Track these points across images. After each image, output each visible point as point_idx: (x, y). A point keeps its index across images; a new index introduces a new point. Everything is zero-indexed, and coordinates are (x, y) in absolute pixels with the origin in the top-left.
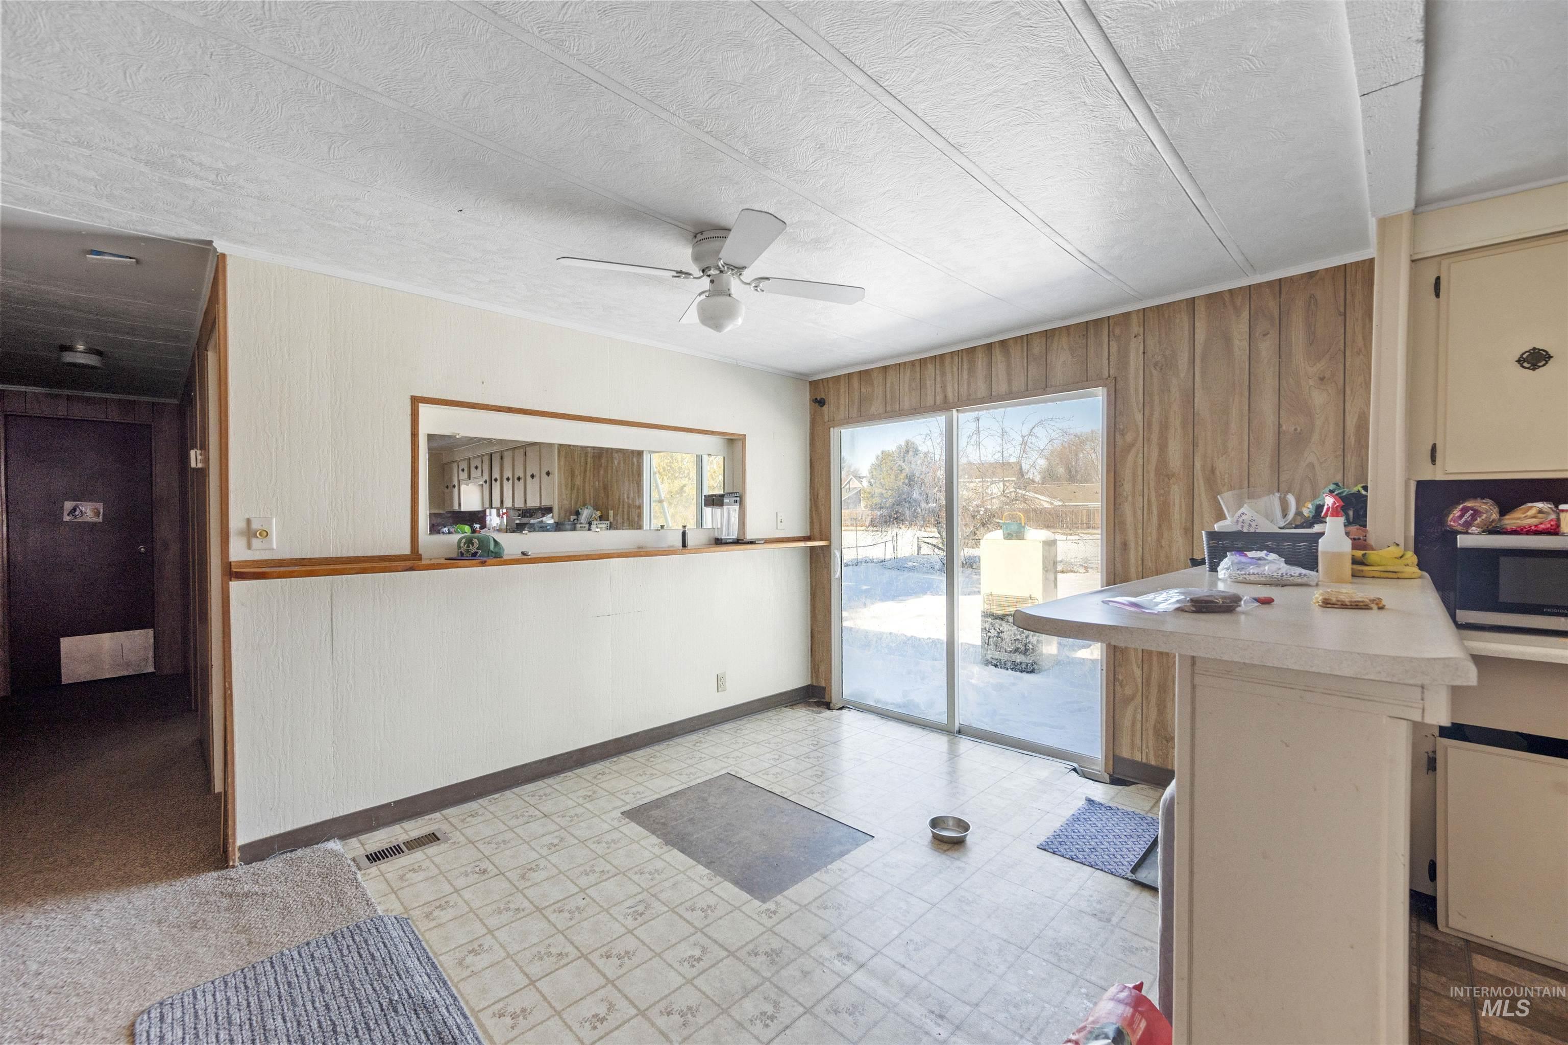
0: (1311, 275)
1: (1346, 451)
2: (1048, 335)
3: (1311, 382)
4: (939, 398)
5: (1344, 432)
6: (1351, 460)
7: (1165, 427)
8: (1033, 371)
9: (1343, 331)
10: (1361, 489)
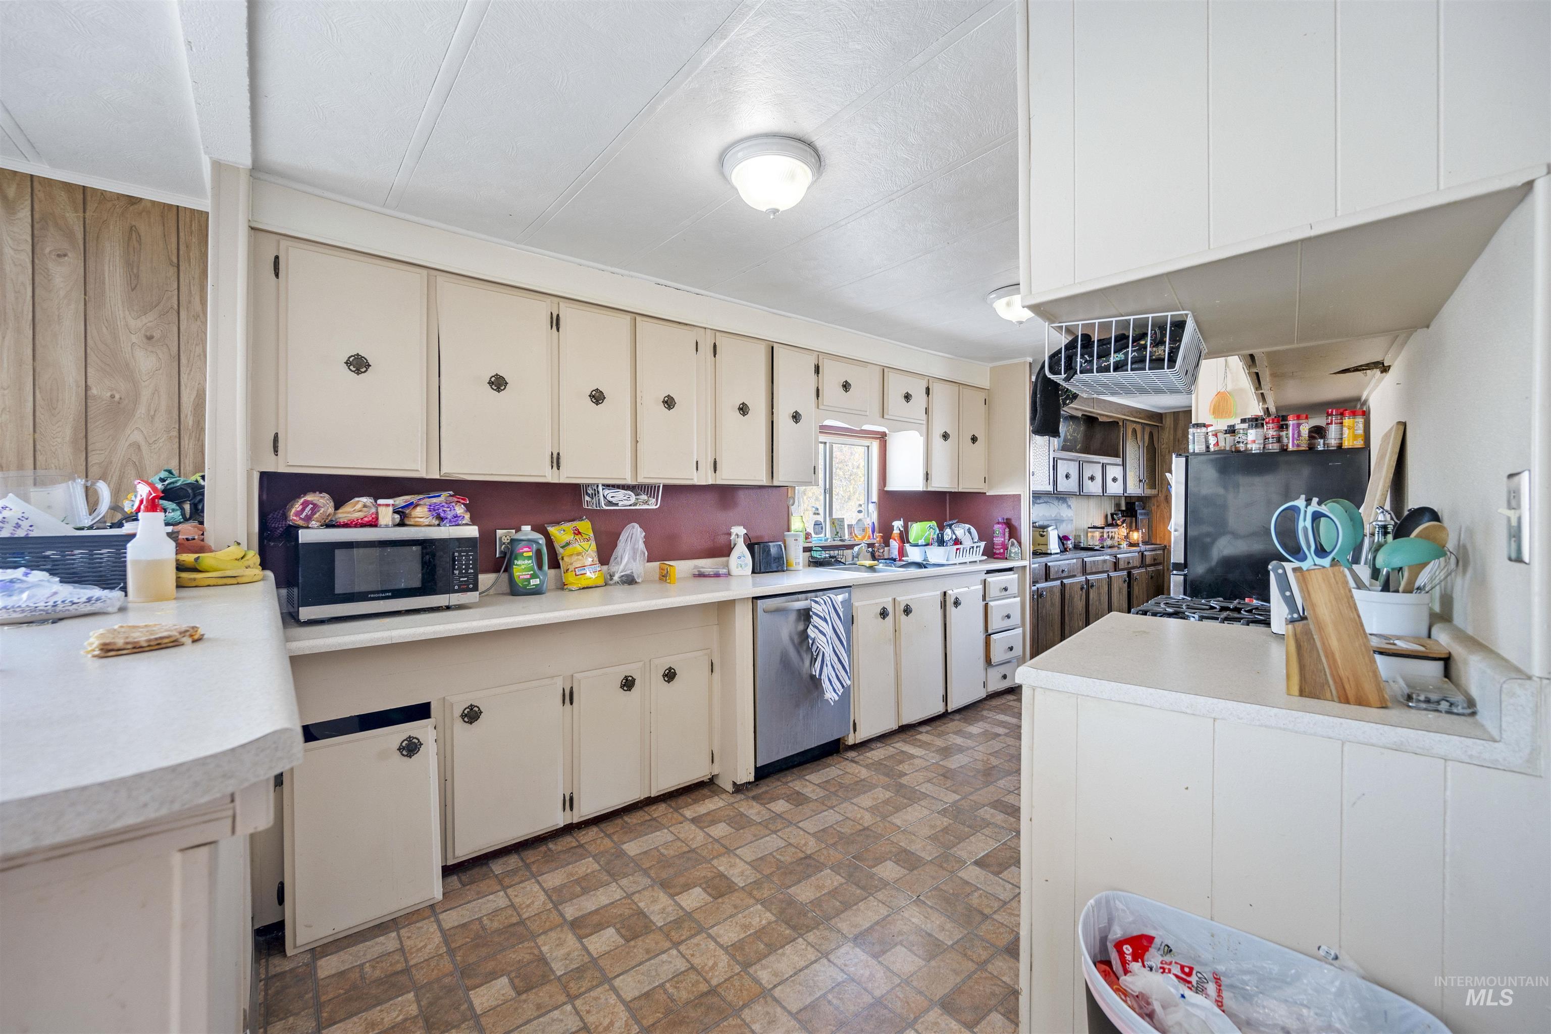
1: (182, 432)
3: (134, 338)
5: (179, 408)
6: (188, 444)
9: (175, 286)
10: (199, 479)
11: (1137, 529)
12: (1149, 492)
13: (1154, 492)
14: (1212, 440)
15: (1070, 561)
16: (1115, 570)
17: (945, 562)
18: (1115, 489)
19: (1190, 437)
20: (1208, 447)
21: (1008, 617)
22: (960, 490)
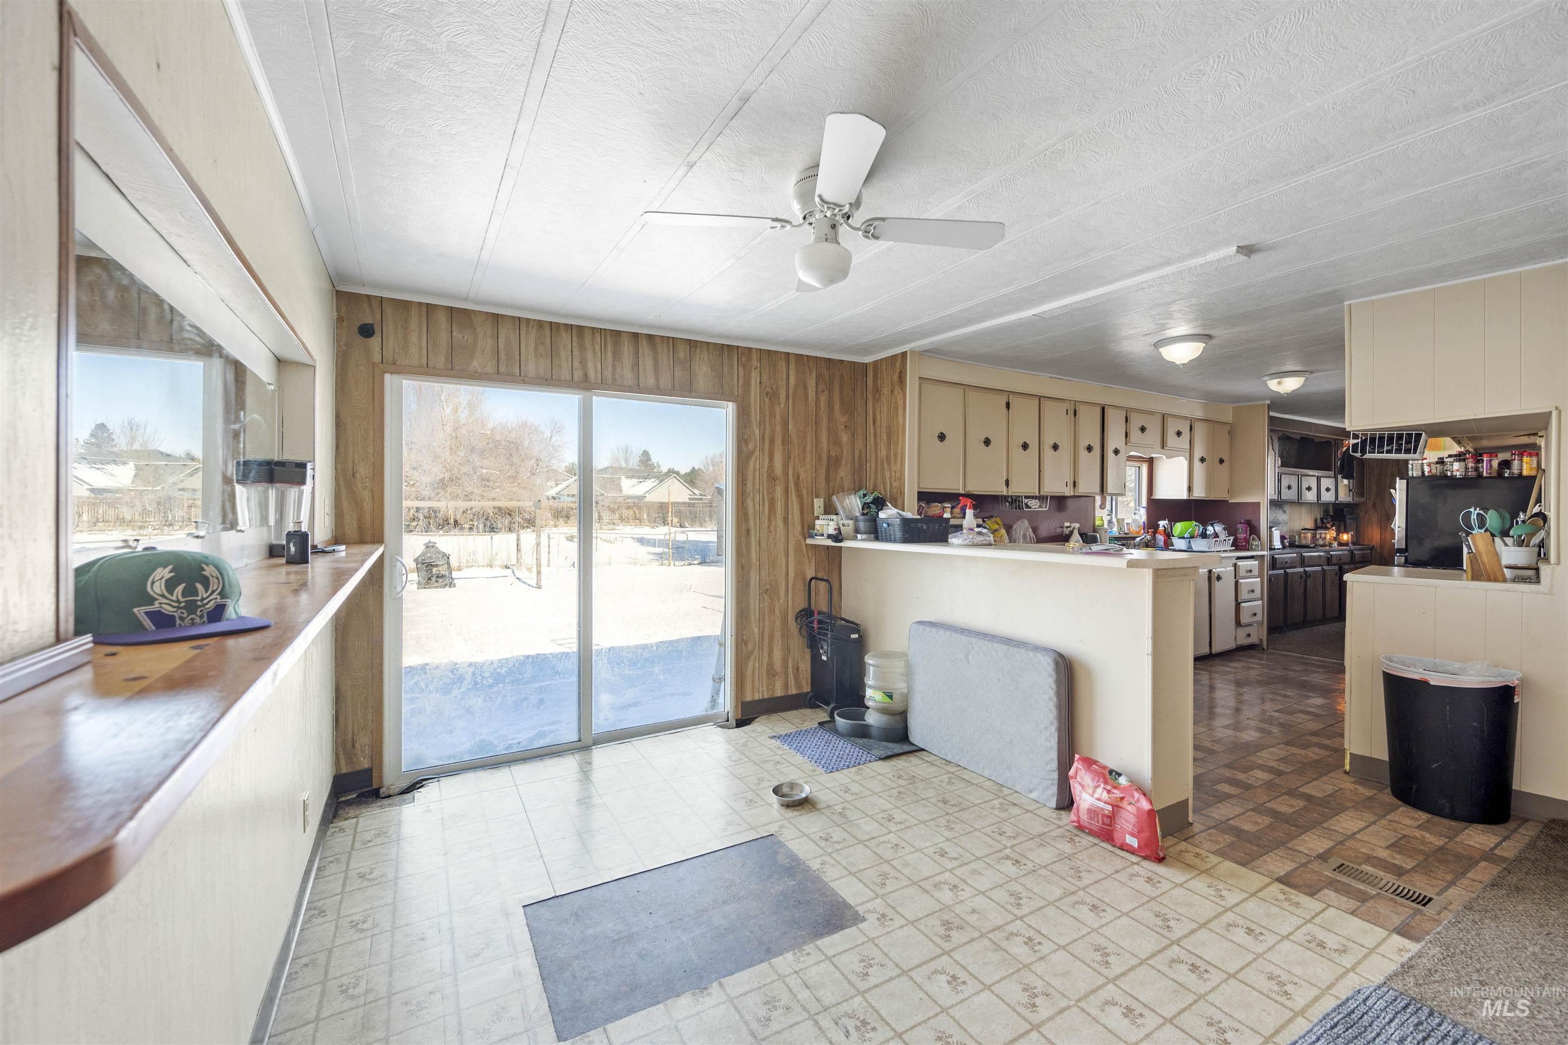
0: (842, 361)
2: (693, 344)
4: (578, 375)
7: (772, 442)
8: (678, 373)
11: (1346, 531)
12: (1358, 500)
13: (1362, 500)
14: (1426, 469)
15: (1291, 555)
16: (1328, 565)
17: (1208, 550)
18: (1328, 497)
19: (1410, 466)
20: (1423, 472)
21: (1253, 591)
22: (1211, 499)
